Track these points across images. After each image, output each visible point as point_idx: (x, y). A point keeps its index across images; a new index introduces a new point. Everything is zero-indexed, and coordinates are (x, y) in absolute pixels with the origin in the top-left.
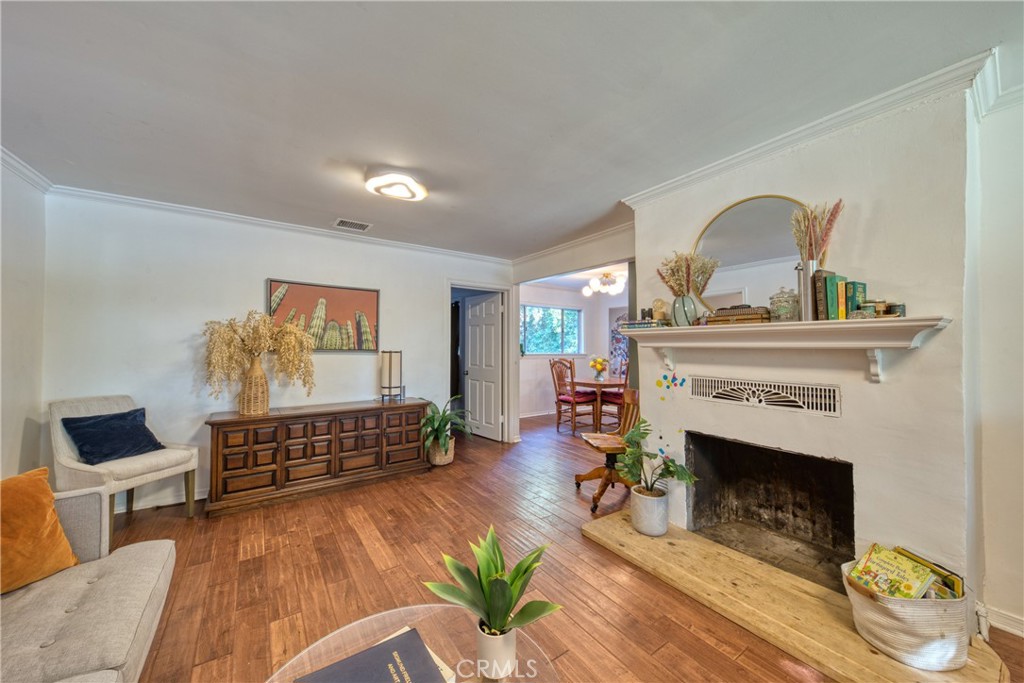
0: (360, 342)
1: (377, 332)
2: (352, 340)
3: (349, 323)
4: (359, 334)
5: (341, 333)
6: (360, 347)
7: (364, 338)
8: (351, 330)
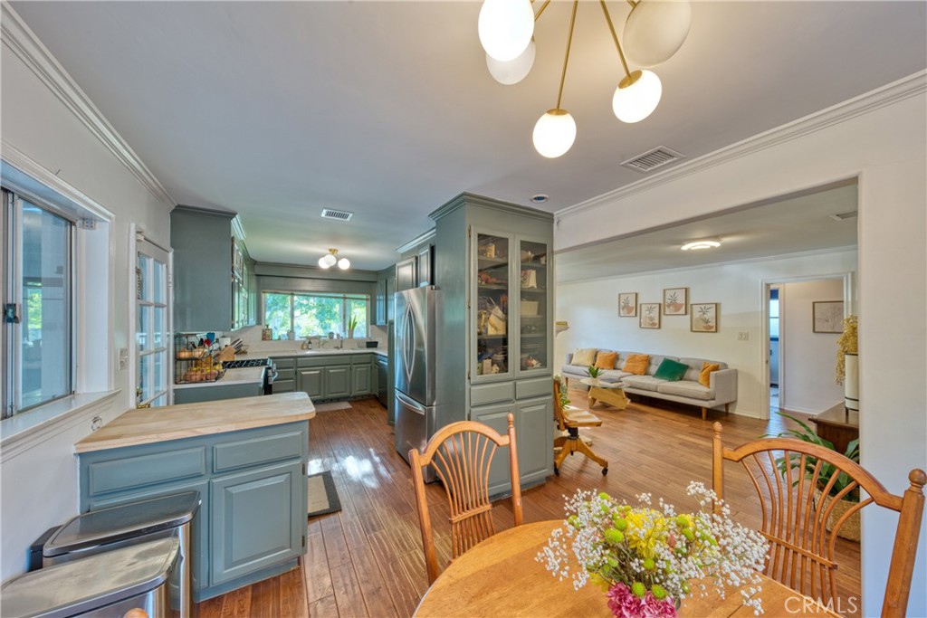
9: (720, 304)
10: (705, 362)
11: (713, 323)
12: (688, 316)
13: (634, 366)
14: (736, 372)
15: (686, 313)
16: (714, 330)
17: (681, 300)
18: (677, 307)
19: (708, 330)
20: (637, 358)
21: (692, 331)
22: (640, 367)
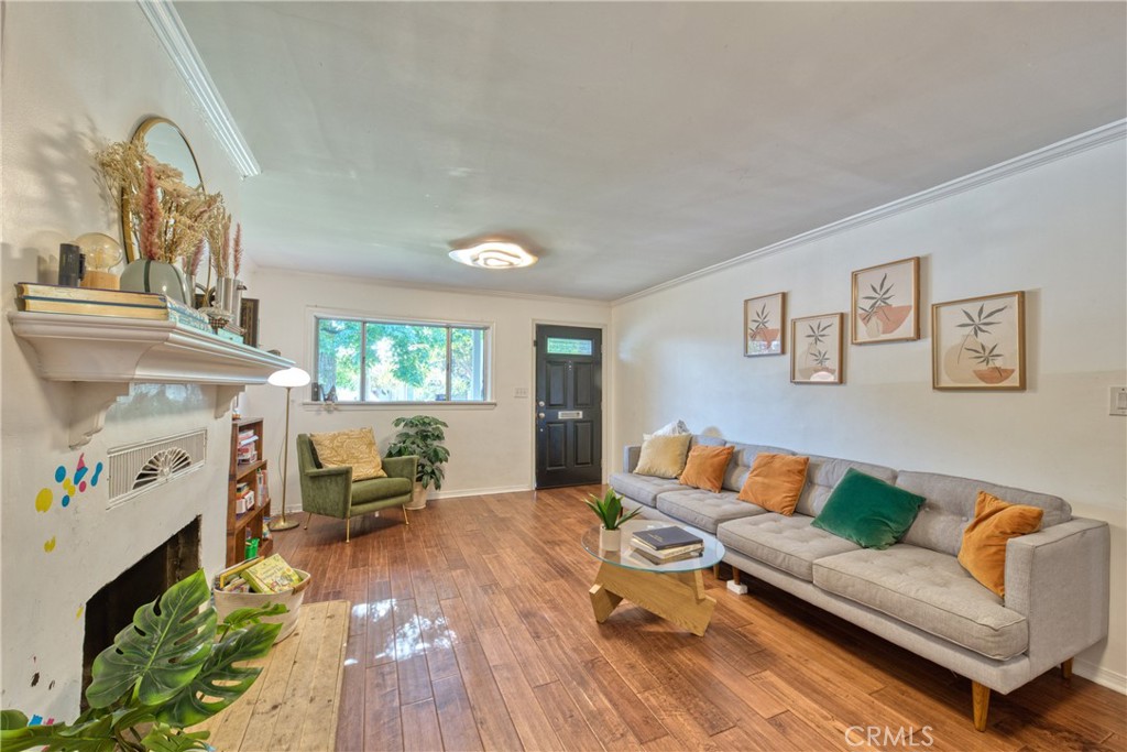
9: (1035, 294)
10: (985, 490)
11: (1009, 359)
12: (925, 344)
13: (767, 487)
14: (1102, 534)
15: (918, 336)
16: (1014, 381)
17: (903, 297)
18: (892, 318)
19: (993, 382)
20: (777, 464)
21: (936, 387)
22: (781, 492)
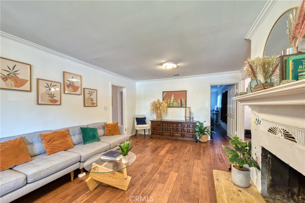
0: (181, 105)
1: (186, 102)
2: (180, 104)
3: (179, 100)
4: (181, 103)
5: (177, 103)
6: (181, 106)
7: (183, 104)
8: (179, 102)
16: (95, 105)
21: (84, 106)
